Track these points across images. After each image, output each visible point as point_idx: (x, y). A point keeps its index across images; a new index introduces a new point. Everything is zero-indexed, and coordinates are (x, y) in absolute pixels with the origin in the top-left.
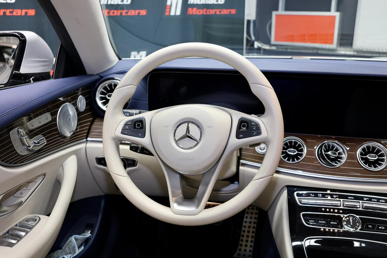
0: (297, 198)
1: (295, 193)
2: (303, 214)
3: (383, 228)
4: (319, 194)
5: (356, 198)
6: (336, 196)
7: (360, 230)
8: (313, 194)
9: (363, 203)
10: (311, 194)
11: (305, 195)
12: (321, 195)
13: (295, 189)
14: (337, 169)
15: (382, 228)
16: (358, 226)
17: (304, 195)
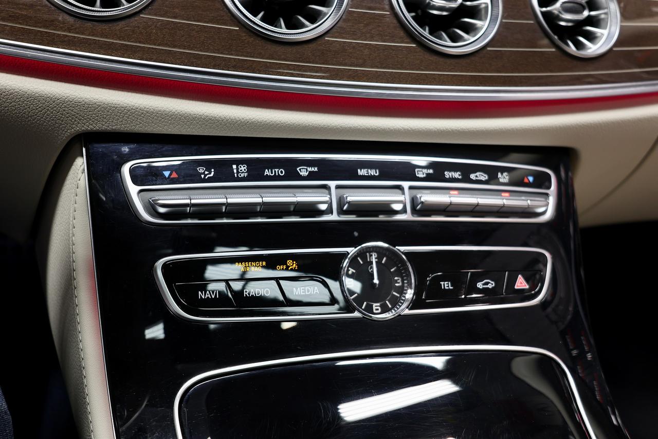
0: (133, 190)
1: (126, 169)
2: (165, 267)
3: (490, 286)
4: (234, 167)
5: (388, 172)
6: (310, 169)
7: (415, 304)
8: (208, 164)
9: (414, 192)
10: (201, 170)
11: (174, 175)
12: (243, 168)
13: (126, 149)
14: (310, 45)
15: (487, 283)
16: (402, 291)
17: (167, 174)
